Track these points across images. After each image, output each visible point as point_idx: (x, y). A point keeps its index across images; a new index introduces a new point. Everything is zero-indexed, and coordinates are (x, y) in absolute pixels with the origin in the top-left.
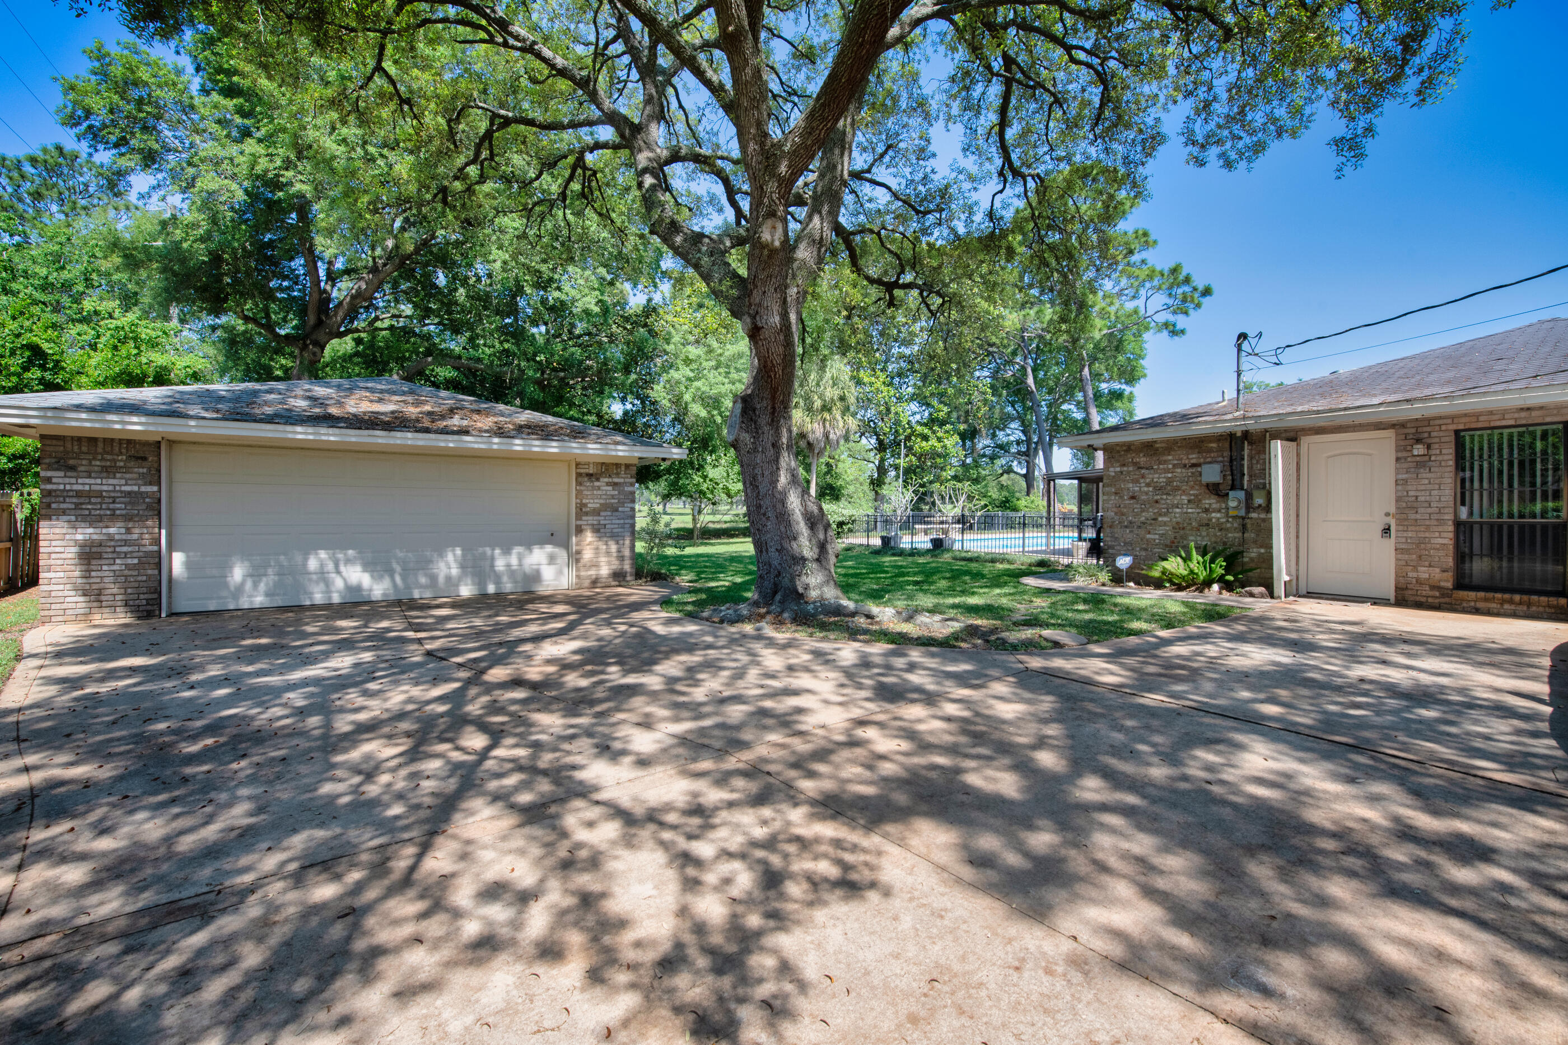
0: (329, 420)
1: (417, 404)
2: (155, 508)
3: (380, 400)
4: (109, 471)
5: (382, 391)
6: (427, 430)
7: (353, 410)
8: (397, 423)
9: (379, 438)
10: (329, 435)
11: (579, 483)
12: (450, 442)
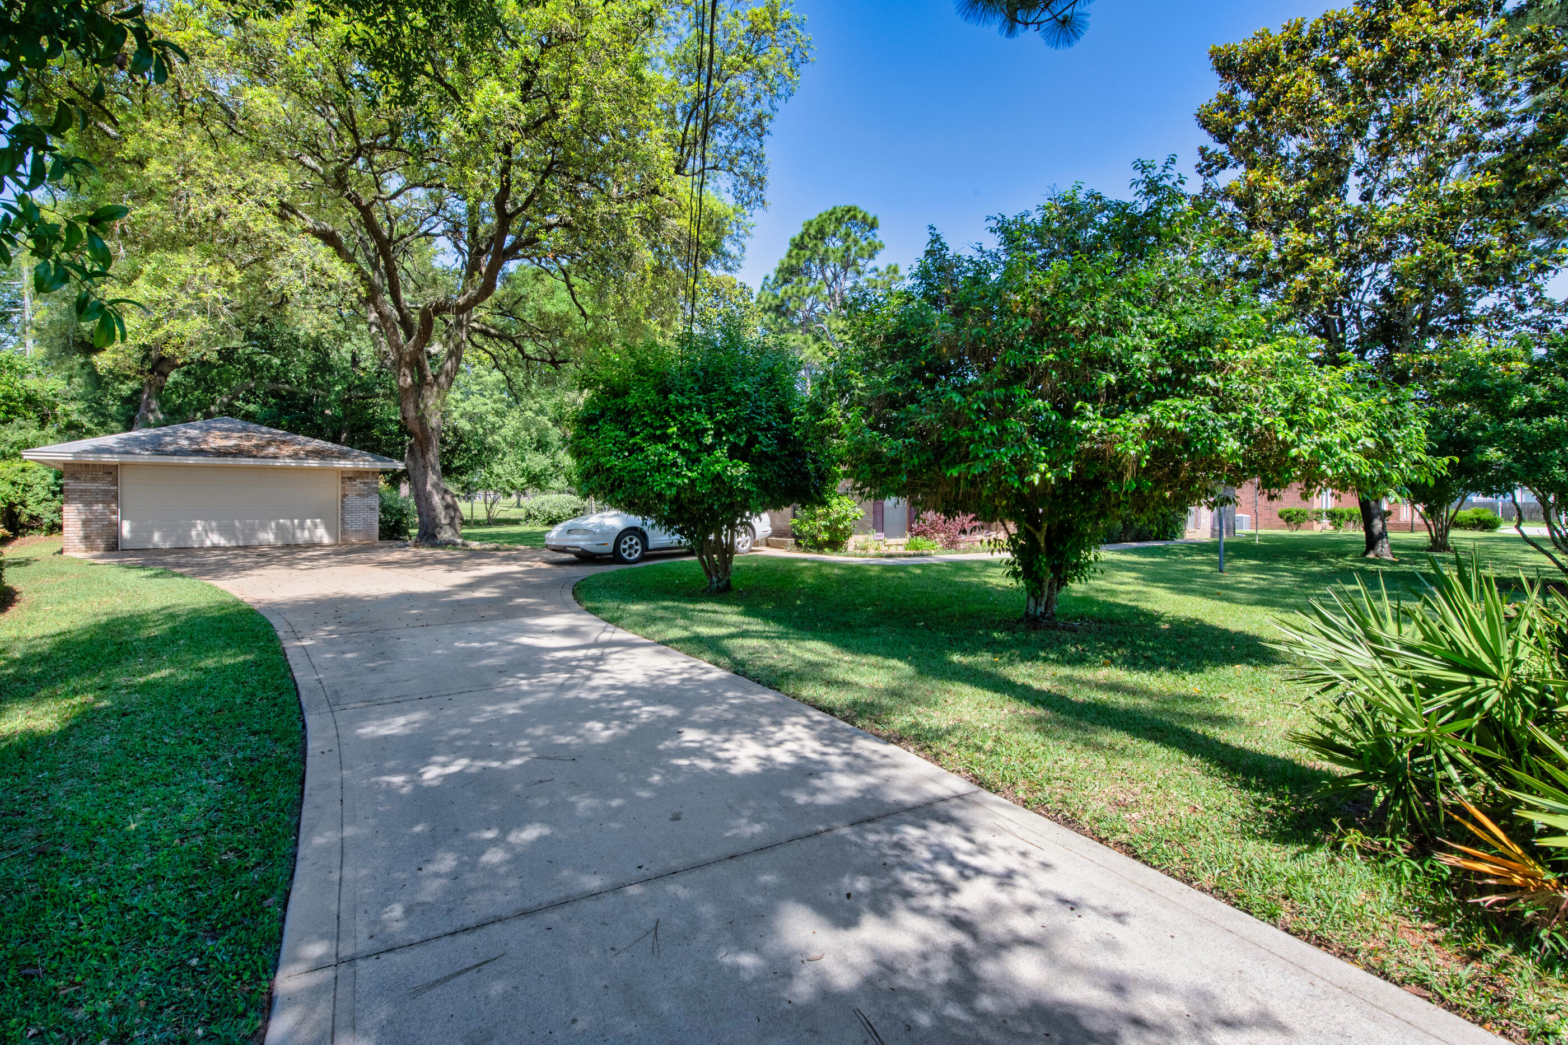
0: (200, 452)
1: (249, 438)
2: (115, 498)
3: (227, 437)
4: (94, 480)
5: (227, 430)
6: (254, 457)
7: (213, 445)
8: (239, 452)
9: (230, 461)
10: (201, 460)
11: (343, 483)
12: (270, 462)
